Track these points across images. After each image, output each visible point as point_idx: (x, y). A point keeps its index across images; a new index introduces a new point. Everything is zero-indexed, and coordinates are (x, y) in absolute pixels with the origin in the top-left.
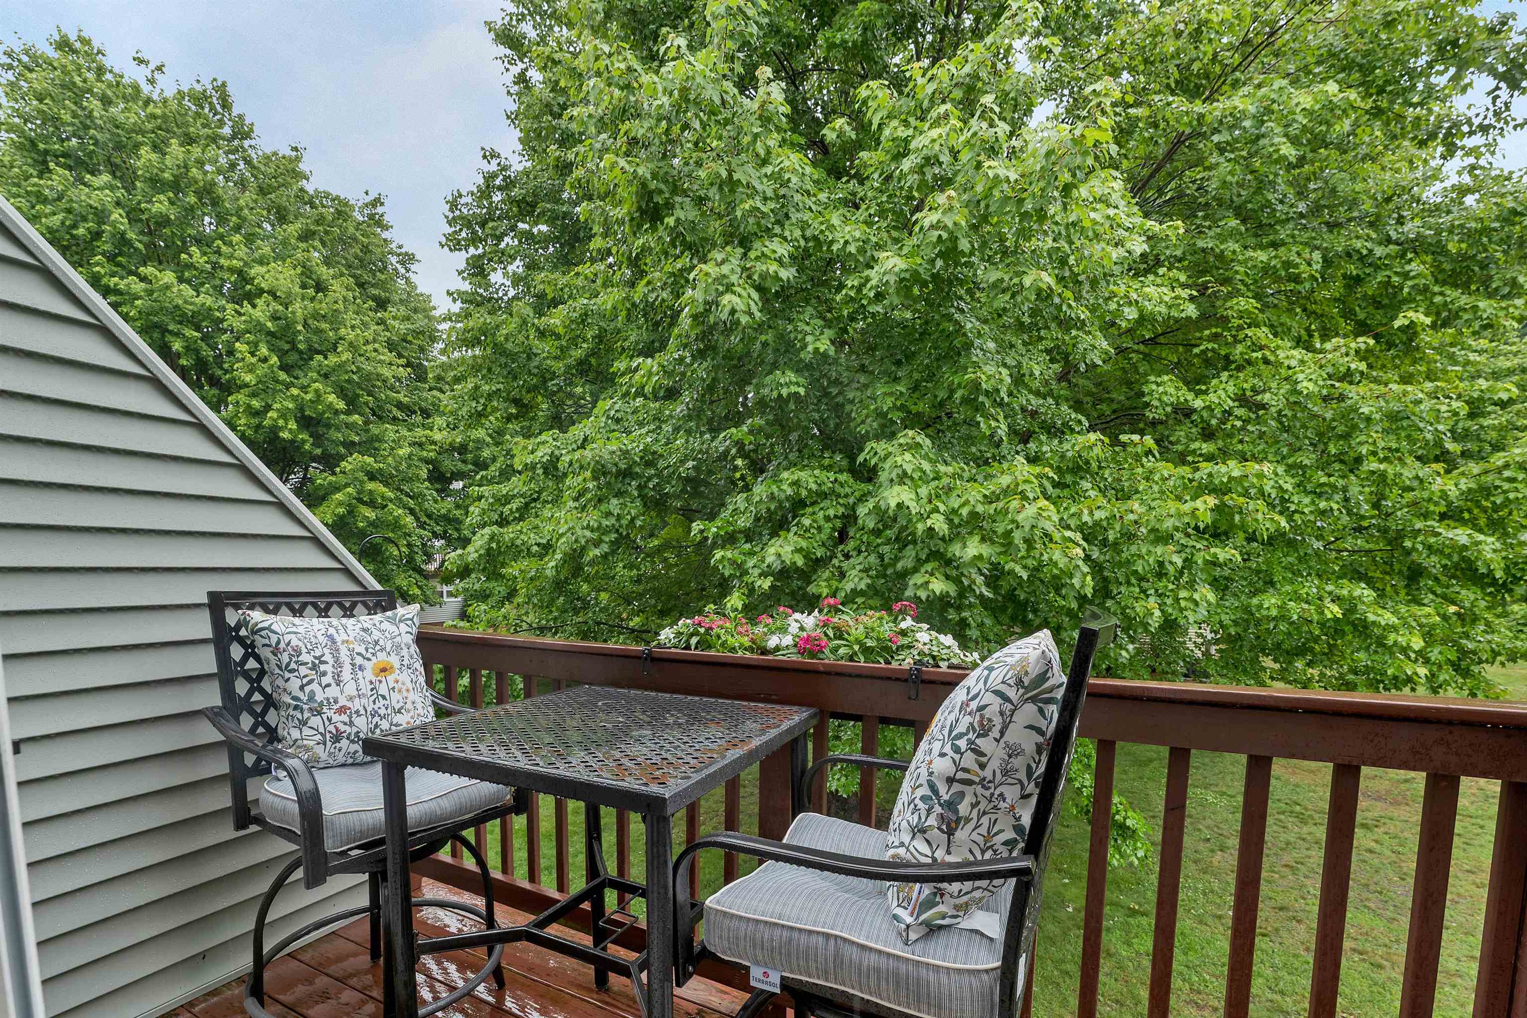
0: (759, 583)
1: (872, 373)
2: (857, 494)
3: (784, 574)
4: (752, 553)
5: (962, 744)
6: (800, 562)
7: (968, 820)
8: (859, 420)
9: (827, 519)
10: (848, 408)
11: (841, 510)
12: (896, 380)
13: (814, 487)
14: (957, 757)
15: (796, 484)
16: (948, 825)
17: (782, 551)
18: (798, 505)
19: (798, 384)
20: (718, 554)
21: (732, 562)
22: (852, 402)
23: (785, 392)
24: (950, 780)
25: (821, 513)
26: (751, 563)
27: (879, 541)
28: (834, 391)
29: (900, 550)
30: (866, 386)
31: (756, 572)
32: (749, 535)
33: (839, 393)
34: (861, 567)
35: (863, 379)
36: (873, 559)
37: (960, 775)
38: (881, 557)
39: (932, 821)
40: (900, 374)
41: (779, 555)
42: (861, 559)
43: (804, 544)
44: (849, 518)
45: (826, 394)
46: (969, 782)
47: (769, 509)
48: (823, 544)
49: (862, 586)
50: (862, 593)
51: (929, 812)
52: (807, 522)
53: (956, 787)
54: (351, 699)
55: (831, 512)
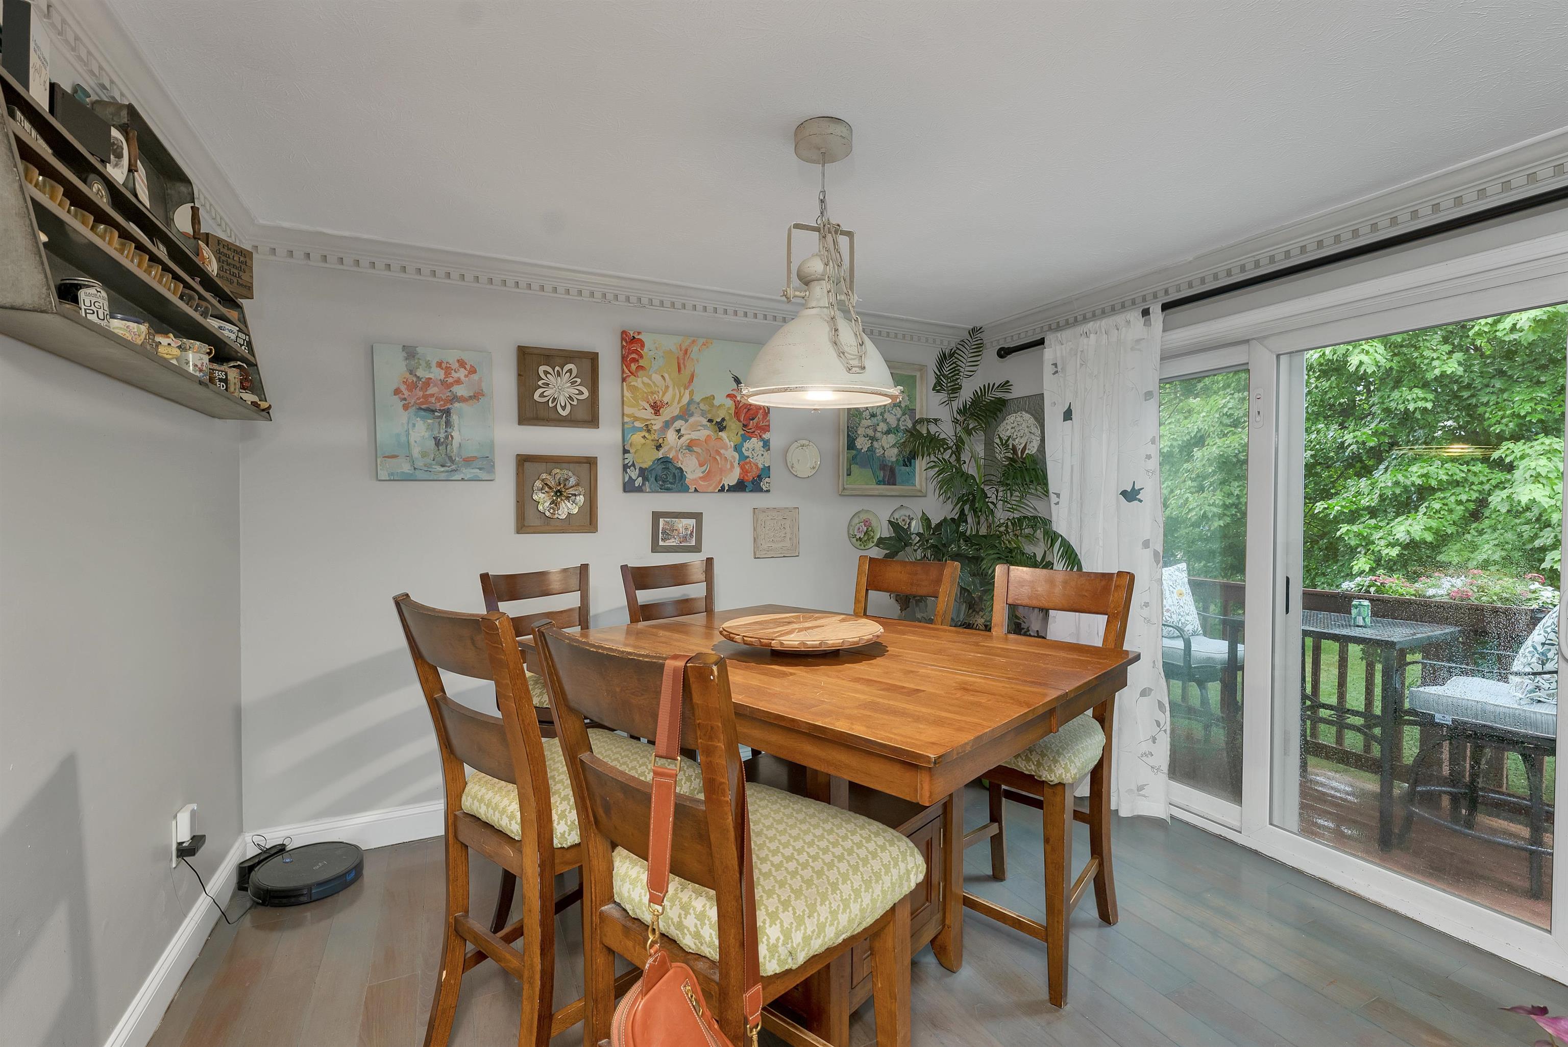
0: (1386, 551)
1: (1511, 377)
2: (1493, 482)
3: (1412, 545)
4: (1377, 528)
5: (1549, 630)
6: (1429, 538)
7: (1552, 660)
8: (1493, 421)
9: (1460, 503)
10: (1481, 410)
11: (1475, 496)
12: (1539, 383)
13: (1445, 478)
14: (1546, 635)
15: (1426, 476)
16: (1542, 661)
17: (1412, 530)
18: (1425, 492)
19: (1425, 399)
20: (1344, 528)
21: (1358, 535)
22: (1486, 404)
23: (1411, 407)
24: (1543, 644)
25: (1453, 499)
26: (1376, 535)
27: (1518, 521)
28: (1465, 394)
29: (1541, 530)
30: (1502, 391)
31: (1383, 543)
32: (1373, 512)
33: (1473, 396)
34: (1496, 542)
35: (1498, 384)
36: (1510, 536)
37: (1548, 642)
38: (1520, 535)
39: (1534, 660)
40: (1543, 379)
41: (1408, 532)
42: (1496, 535)
43: (1434, 524)
44: (1482, 503)
45: (1456, 396)
46: (1553, 645)
47: (1394, 493)
48: (1454, 523)
49: (1496, 557)
50: (1496, 563)
51: (1532, 657)
52: (1437, 505)
53: (1546, 647)
54: (1170, 606)
55: (1464, 497)
